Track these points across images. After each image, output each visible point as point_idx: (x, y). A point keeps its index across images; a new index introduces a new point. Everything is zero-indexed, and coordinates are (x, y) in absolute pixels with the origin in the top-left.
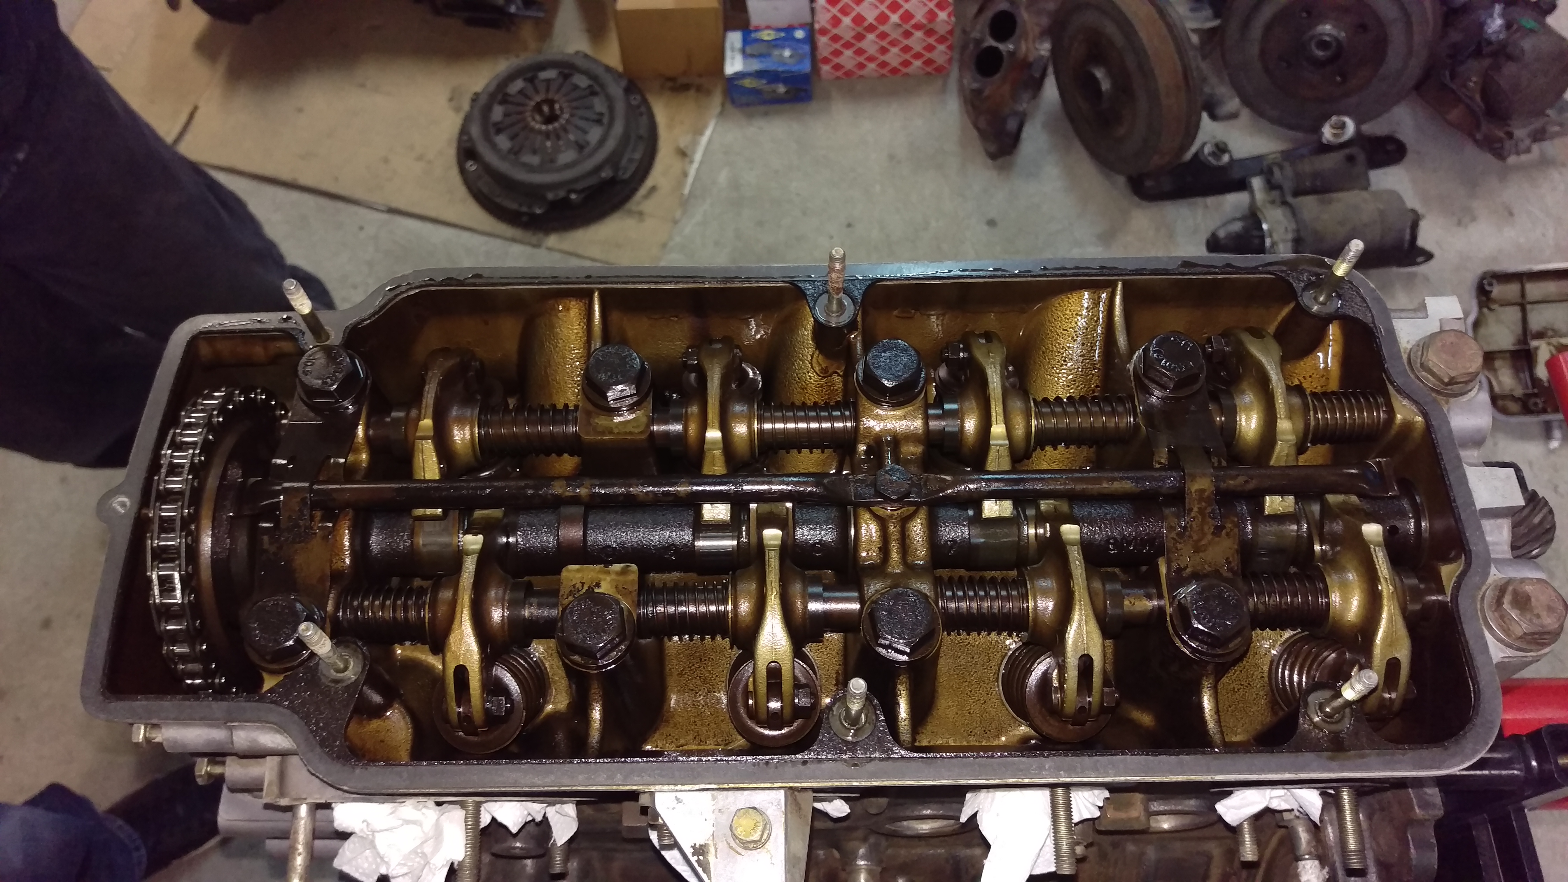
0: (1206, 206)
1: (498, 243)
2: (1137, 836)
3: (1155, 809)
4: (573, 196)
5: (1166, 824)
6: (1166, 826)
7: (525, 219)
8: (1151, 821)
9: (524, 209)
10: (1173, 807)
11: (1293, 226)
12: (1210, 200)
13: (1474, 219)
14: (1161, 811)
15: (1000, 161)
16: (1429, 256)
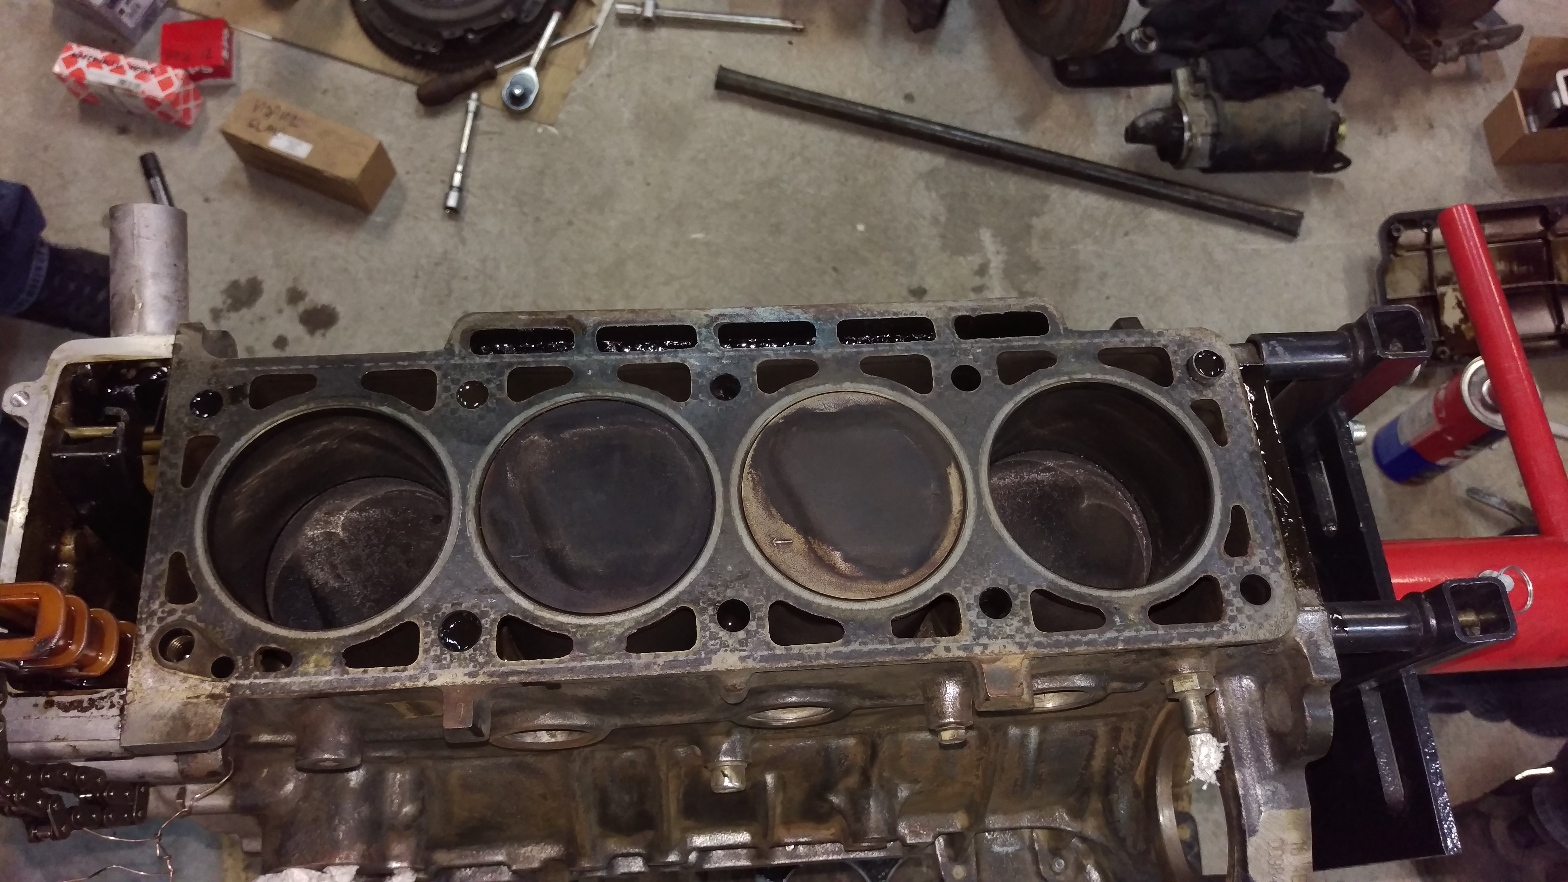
0: (1129, 97)
1: (388, 82)
2: (1019, 718)
3: (1039, 687)
4: (471, 36)
5: (1050, 702)
6: (1050, 705)
7: (418, 57)
8: (1036, 701)
9: (418, 47)
10: (1058, 685)
11: (1213, 120)
12: (1133, 91)
13: (1394, 129)
14: (1045, 689)
15: (922, 34)
16: (1347, 163)
